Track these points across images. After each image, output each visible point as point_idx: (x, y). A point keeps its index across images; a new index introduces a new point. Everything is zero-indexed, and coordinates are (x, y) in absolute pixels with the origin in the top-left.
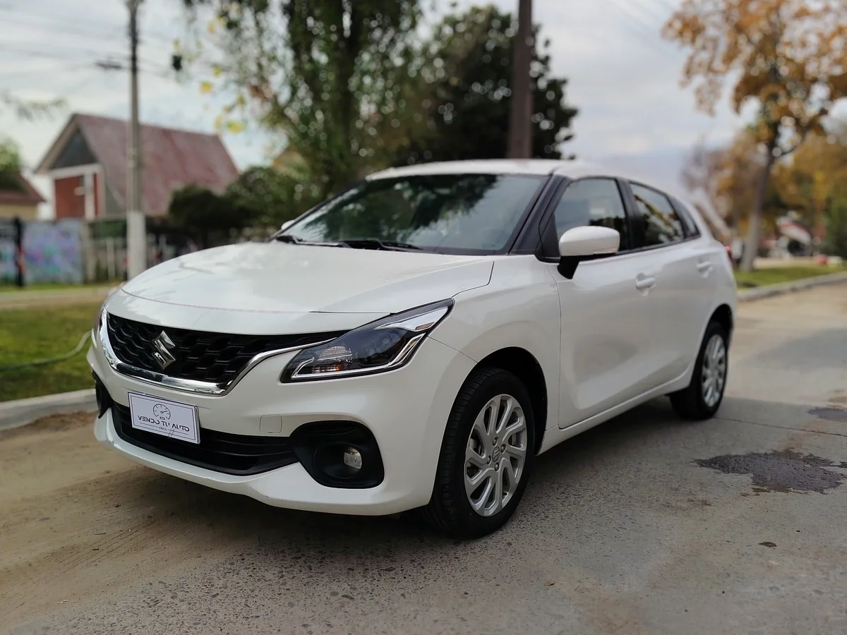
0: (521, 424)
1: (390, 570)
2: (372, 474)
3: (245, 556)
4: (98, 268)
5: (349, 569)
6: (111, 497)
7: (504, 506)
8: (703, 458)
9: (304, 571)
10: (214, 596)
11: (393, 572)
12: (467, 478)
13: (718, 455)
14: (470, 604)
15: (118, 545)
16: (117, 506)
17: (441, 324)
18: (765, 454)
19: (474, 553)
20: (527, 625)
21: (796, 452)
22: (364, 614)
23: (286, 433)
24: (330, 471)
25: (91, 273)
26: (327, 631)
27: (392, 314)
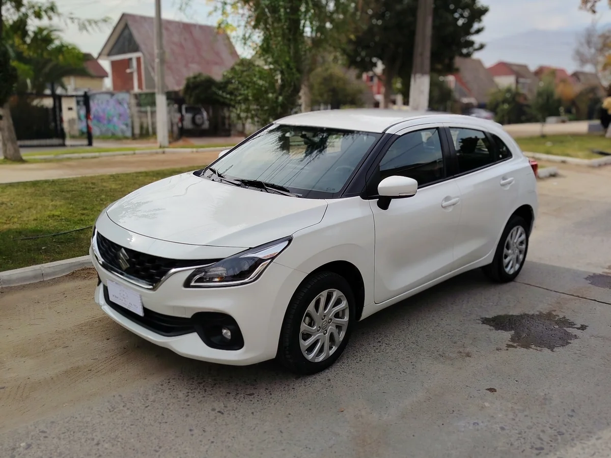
0: (344, 306)
1: (250, 395)
2: (237, 342)
3: (171, 380)
4: (141, 127)
5: (228, 393)
6: (106, 332)
7: (330, 355)
8: (487, 317)
9: (201, 393)
10: (147, 407)
11: (253, 396)
12: (302, 341)
13: (500, 314)
14: (289, 421)
15: (102, 367)
16: (108, 339)
17: (283, 252)
18: (533, 315)
19: (305, 386)
20: (316, 439)
21: (555, 314)
22: (226, 425)
23: (189, 316)
24: (215, 339)
25: (137, 131)
26: (202, 435)
27: (250, 248)
